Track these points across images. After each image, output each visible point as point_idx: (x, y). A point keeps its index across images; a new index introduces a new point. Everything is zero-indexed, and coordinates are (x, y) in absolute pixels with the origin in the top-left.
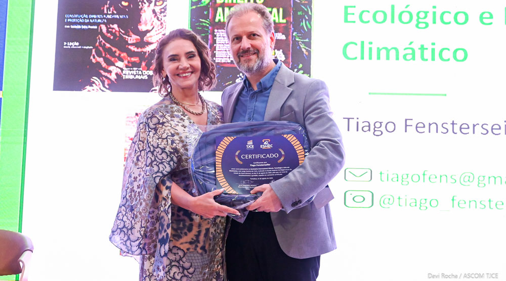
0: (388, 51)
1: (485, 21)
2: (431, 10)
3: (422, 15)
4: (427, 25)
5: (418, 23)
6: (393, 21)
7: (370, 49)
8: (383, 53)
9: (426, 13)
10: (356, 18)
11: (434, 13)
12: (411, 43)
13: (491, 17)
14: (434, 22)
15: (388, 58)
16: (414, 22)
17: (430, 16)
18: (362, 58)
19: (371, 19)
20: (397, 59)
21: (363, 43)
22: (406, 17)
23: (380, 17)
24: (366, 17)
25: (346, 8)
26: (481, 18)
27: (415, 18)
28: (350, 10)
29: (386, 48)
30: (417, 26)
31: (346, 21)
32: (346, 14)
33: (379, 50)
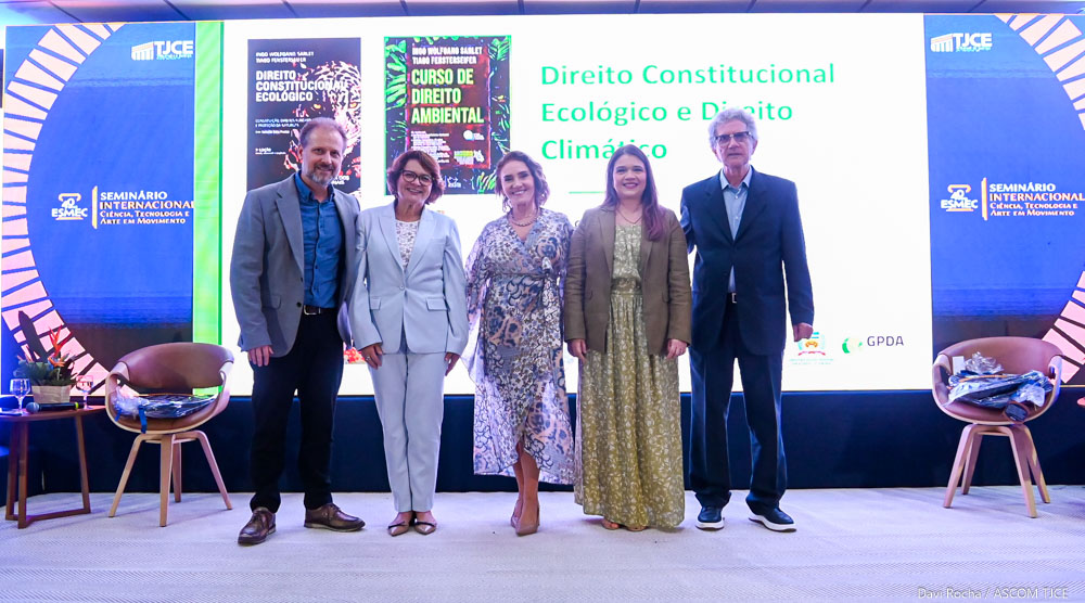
0: (587, 149)
1: (683, 116)
2: (630, 107)
3: (621, 112)
4: (626, 122)
5: (617, 119)
6: (592, 118)
7: (570, 147)
8: (583, 151)
9: (625, 109)
10: (554, 116)
11: (633, 110)
12: (610, 140)
13: (689, 113)
14: (633, 118)
15: (587, 156)
16: (613, 119)
17: (629, 112)
18: (562, 157)
19: (570, 116)
20: (597, 156)
21: (562, 141)
22: (604, 114)
23: (579, 114)
24: (565, 114)
25: (544, 106)
26: (679, 113)
27: (614, 114)
28: (548, 109)
29: (585, 147)
30: (616, 123)
31: (545, 119)
32: (545, 112)
33: (578, 148)
